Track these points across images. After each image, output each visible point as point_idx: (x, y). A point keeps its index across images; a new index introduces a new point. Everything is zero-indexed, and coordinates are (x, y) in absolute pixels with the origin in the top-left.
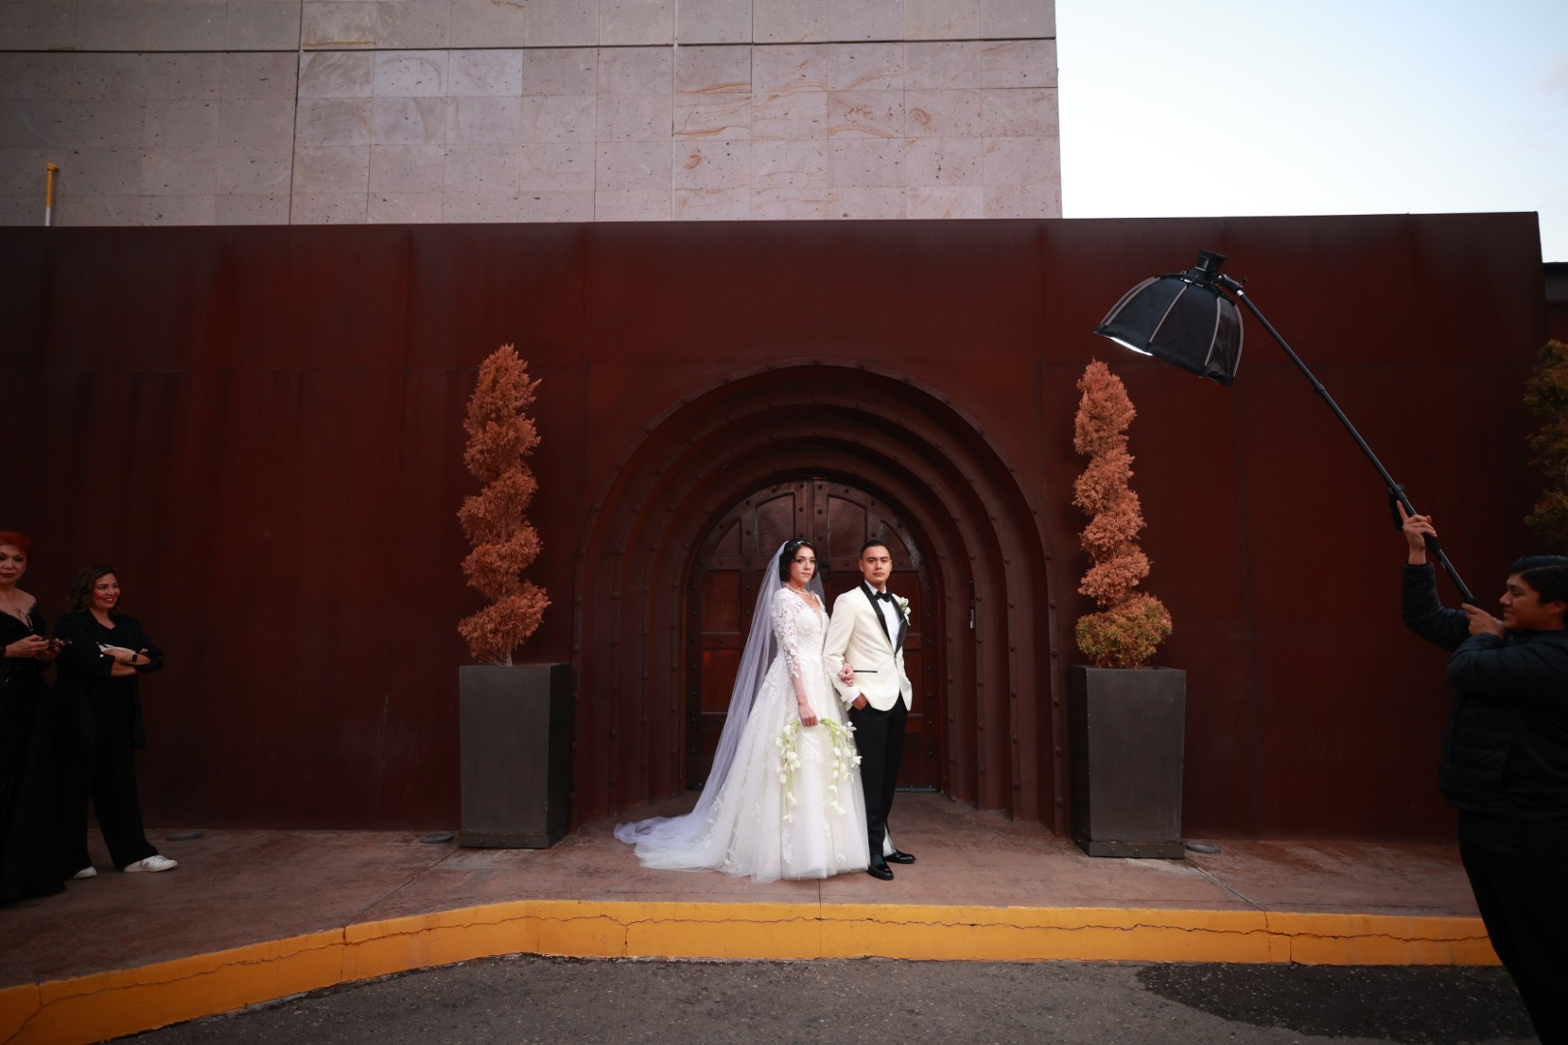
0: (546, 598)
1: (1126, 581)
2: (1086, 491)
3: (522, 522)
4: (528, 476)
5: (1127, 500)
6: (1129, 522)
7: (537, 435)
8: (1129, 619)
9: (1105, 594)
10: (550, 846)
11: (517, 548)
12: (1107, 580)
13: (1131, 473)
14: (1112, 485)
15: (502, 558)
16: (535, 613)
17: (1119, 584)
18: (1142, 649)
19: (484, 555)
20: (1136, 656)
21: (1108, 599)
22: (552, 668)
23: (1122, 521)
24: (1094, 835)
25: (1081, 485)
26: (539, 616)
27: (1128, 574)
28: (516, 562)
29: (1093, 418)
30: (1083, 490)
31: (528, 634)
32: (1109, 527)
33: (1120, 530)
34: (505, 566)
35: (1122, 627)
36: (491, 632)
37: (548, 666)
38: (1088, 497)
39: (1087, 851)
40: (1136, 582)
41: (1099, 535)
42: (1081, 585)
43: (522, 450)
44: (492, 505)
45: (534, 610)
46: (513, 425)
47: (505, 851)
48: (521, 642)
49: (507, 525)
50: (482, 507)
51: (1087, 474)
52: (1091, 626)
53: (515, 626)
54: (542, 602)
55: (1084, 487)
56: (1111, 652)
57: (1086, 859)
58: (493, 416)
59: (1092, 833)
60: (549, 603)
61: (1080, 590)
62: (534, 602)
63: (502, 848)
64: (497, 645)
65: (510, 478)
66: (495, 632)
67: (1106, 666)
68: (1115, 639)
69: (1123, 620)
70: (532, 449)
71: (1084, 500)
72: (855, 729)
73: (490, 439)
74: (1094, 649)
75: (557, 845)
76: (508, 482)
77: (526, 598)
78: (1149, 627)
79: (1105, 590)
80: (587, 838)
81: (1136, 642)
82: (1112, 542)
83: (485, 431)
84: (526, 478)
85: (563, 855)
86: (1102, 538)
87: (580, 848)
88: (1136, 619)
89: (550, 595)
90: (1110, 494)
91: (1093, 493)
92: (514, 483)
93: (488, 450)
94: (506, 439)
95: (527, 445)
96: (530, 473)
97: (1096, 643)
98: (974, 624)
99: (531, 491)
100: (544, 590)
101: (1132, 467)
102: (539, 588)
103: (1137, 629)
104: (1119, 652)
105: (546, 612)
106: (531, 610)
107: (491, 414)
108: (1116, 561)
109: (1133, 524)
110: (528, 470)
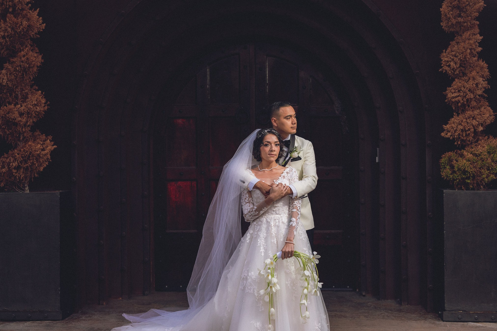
0: (53, 143)
1: (474, 128)
2: (448, 61)
3: (32, 87)
4: (36, 53)
5: (478, 69)
6: (477, 85)
7: (43, 23)
8: (475, 155)
9: (459, 138)
10: (63, 319)
11: (32, 107)
12: (461, 127)
13: (480, 49)
14: (465, 58)
15: (21, 114)
16: (46, 155)
17: (469, 130)
18: (484, 176)
19: (8, 113)
20: (481, 182)
21: (462, 141)
22: (60, 193)
23: (471, 84)
24: (447, 306)
25: (445, 57)
26: (49, 156)
27: (475, 122)
28: (31, 117)
29: (454, 7)
30: (445, 61)
31: (42, 169)
32: (463, 89)
33: (470, 90)
34: (24, 120)
35: (469, 161)
36: (15, 168)
37: (58, 192)
38: (449, 66)
39: (441, 318)
40: (481, 128)
41: (456, 94)
42: (443, 130)
43: (32, 34)
44: (13, 77)
45: (46, 152)
46: (25, 16)
47: (31, 322)
48: (36, 175)
49: (22, 90)
50: (5, 78)
51: (449, 50)
52: (450, 160)
53: (33, 164)
54: (50, 147)
55: (446, 59)
56: (462, 178)
57: (442, 323)
58: (10, 10)
59: (446, 305)
60: (55, 146)
61: (443, 134)
62: (44, 146)
63: (29, 321)
64: (19, 178)
65: (24, 56)
66: (18, 168)
67: (460, 189)
68: (464, 170)
69: (470, 156)
70: (39, 33)
71: (447, 68)
72: (319, 257)
73: (9, 27)
74: (451, 176)
75: (67, 319)
76: (23, 59)
77: (38, 143)
78: (489, 161)
79: (459, 134)
80: (88, 315)
81: (480, 172)
82: (465, 99)
83: (5, 21)
84: (35, 55)
85: (73, 323)
86: (458, 96)
87: (84, 320)
88: (480, 155)
89: (55, 141)
90: (464, 64)
91: (452, 64)
92: (27, 59)
93: (8, 36)
94: (21, 27)
95: (36, 30)
96: (38, 51)
97: (454, 172)
98: (379, 159)
99: (39, 64)
100: (50, 137)
101: (480, 45)
102: (46, 136)
103: (480, 162)
104: (468, 178)
105: (52, 153)
106: (43, 152)
107: (9, 8)
108: (469, 113)
109: (480, 86)
110: (37, 49)
